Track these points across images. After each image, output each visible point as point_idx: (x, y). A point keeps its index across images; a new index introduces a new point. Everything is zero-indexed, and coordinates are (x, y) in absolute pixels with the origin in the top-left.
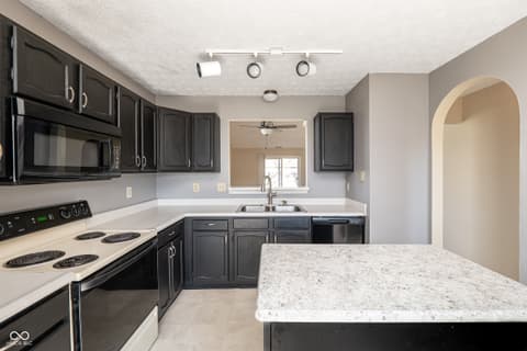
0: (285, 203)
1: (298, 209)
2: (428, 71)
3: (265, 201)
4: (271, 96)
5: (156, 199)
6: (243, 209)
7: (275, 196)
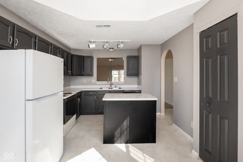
0: (116, 87)
1: (120, 88)
2: (161, 43)
3: (109, 86)
4: (111, 50)
5: (70, 85)
6: (101, 88)
7: (112, 84)
